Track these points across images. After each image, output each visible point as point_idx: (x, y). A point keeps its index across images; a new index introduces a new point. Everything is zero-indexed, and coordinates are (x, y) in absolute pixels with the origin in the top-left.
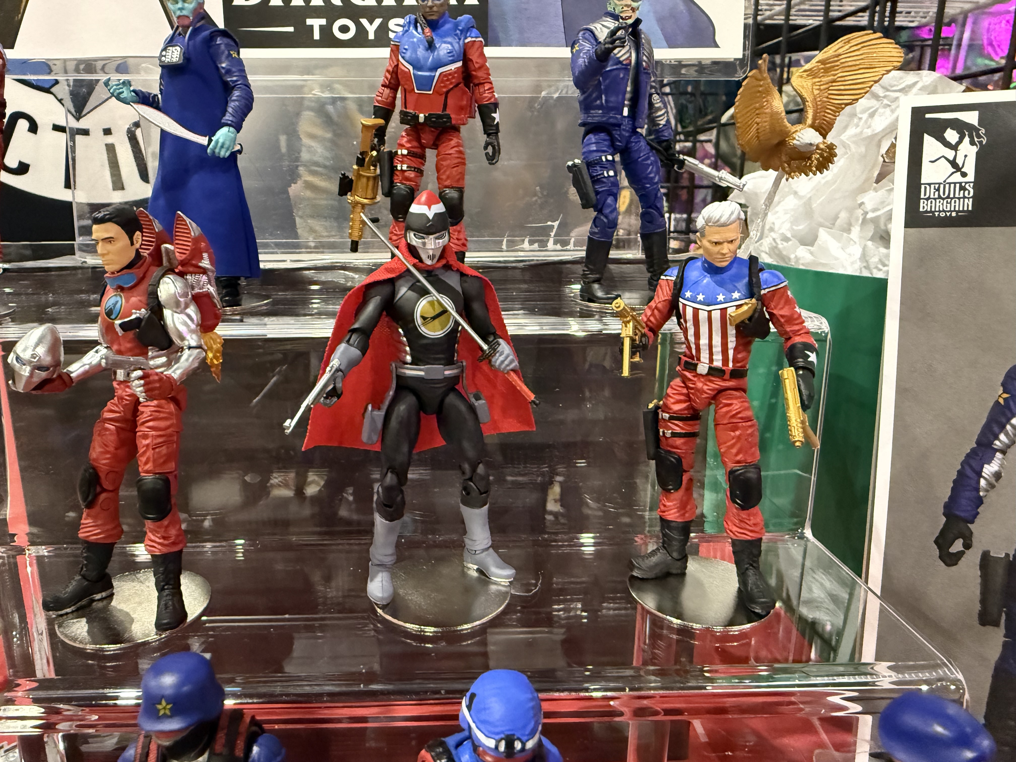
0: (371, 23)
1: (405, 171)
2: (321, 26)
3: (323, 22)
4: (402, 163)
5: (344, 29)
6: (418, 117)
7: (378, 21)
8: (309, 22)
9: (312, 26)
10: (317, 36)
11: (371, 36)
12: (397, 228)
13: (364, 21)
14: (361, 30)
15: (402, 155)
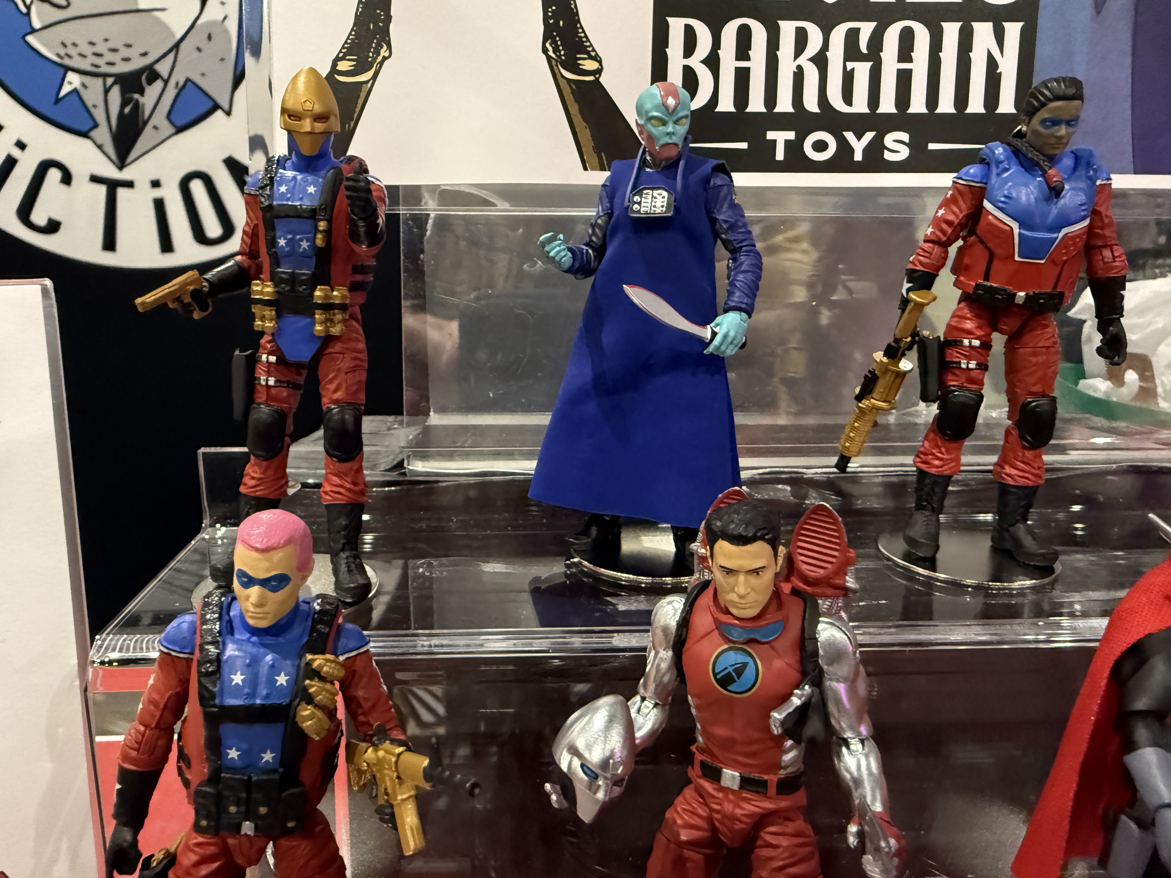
0: (859, 137)
1: (972, 369)
2: (787, 142)
3: (791, 135)
4: (969, 358)
5: (821, 146)
6: (1015, 295)
7: (869, 136)
8: (771, 135)
9: (774, 142)
10: (780, 155)
11: (858, 157)
12: (943, 450)
13: (850, 136)
14: (844, 148)
15: (970, 346)
